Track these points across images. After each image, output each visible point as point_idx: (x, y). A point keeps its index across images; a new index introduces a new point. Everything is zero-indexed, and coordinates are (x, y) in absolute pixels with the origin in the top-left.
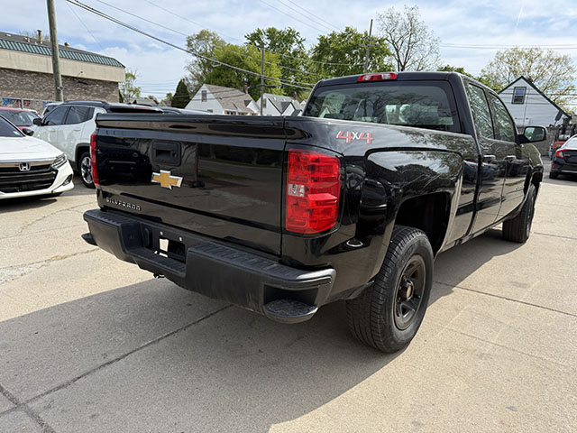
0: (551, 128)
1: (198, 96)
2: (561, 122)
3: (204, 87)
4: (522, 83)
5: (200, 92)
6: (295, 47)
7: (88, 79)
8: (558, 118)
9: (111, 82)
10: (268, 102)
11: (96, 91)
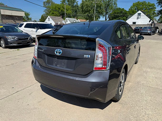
0: (148, 24)
1: (47, 19)
2: (151, 23)
3: (49, 17)
4: (140, 12)
5: (48, 18)
6: (75, 4)
7: (13, 16)
8: (150, 22)
9: (20, 16)
10: (68, 20)
11: (16, 19)
